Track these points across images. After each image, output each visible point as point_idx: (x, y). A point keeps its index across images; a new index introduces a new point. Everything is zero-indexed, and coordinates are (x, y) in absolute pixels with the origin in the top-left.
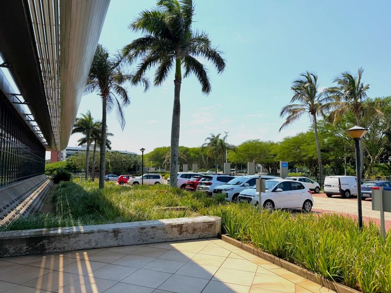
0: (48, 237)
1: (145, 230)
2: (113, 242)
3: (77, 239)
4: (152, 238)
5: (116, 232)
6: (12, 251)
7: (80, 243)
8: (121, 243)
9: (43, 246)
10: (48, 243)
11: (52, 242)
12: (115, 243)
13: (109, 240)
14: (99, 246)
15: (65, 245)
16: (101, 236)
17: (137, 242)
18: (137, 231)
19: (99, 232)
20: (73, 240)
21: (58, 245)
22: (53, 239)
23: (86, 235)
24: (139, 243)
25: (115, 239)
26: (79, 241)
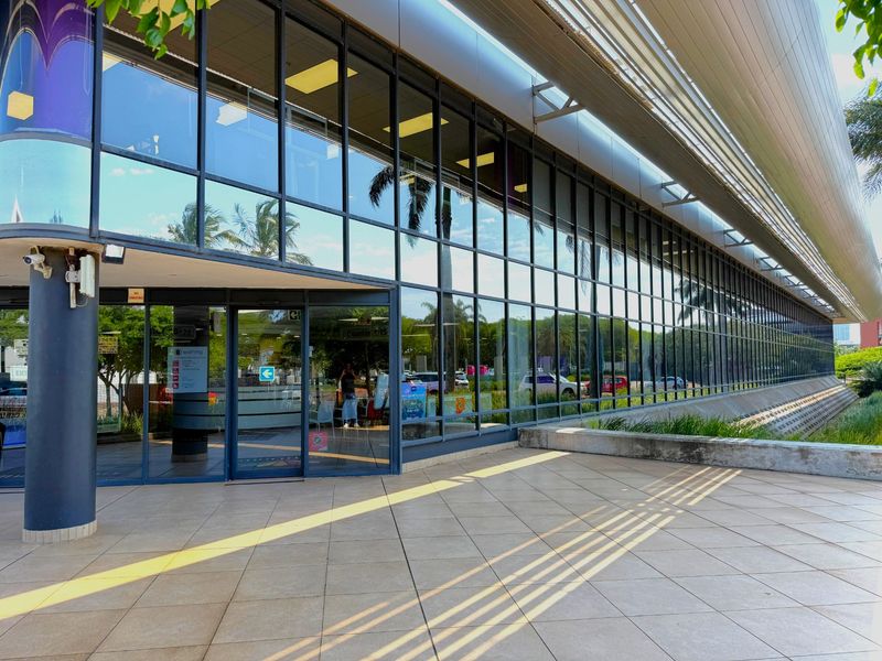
0: (706, 445)
1: (858, 457)
2: (799, 466)
3: (744, 453)
4: (876, 472)
5: (804, 453)
6: (665, 454)
7: (749, 458)
8: (815, 471)
9: (699, 454)
10: (706, 452)
11: (711, 452)
12: (805, 468)
13: (792, 462)
14: (777, 467)
15: (728, 458)
16: (778, 454)
17: (843, 473)
18: (843, 456)
19: (775, 447)
20: (737, 453)
21: (718, 457)
22: (711, 449)
23: (756, 449)
24: (849, 475)
25: (802, 462)
26: (747, 455)
